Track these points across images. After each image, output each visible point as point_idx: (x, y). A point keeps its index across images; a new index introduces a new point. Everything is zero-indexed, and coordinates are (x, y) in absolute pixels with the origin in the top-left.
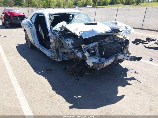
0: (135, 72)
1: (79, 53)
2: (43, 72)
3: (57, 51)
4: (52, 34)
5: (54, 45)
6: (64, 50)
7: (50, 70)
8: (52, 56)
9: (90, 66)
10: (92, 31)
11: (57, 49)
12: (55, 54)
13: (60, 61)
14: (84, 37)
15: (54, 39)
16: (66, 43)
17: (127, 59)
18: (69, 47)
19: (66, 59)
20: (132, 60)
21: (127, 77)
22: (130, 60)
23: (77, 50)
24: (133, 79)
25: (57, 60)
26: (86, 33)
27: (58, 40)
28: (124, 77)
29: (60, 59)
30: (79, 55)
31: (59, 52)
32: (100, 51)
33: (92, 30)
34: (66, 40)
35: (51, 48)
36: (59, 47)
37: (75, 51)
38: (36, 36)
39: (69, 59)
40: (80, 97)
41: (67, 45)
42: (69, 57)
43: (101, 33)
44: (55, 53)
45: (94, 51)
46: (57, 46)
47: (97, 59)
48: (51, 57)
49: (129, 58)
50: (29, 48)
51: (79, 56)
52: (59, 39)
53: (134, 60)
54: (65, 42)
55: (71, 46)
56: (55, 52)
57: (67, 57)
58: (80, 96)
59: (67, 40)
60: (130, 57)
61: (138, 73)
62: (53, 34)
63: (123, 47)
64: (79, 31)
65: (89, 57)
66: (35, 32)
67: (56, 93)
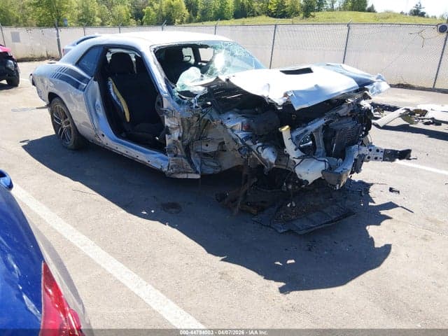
0: (391, 190)
1: (266, 150)
2: (153, 211)
3: (187, 149)
4: (176, 104)
5: (181, 135)
6: (207, 145)
7: (174, 206)
8: (171, 164)
9: (307, 181)
10: (315, 89)
11: (188, 145)
12: (180, 159)
13: (198, 176)
14: (298, 105)
15: (185, 116)
16: (225, 126)
17: (376, 158)
18: (235, 137)
19: (210, 171)
20: (387, 160)
21: (374, 203)
22: (384, 160)
23: (260, 144)
24: (391, 206)
25: (185, 176)
26: (301, 95)
27: (196, 119)
28: (370, 204)
29: (197, 173)
30: (268, 155)
31: (192, 153)
32: (327, 141)
33: (316, 86)
34: (225, 117)
35: (168, 142)
36: (195, 137)
37: (254, 148)
38: (101, 113)
39: (219, 170)
40: (293, 261)
41: (229, 131)
42: (220, 166)
43: (339, 92)
44: (181, 156)
45: (311, 142)
46: (188, 137)
47: (325, 161)
48: (168, 169)
49: (381, 155)
50: (72, 149)
51: (268, 159)
52: (199, 116)
53: (392, 160)
54: (222, 123)
55: (241, 135)
56: (179, 154)
57: (215, 165)
58: (291, 259)
59: (229, 119)
60: (382, 153)
61: (399, 192)
62: (179, 102)
63: (365, 128)
64: (285, 91)
65: (302, 158)
66: (98, 101)
67: (222, 260)
